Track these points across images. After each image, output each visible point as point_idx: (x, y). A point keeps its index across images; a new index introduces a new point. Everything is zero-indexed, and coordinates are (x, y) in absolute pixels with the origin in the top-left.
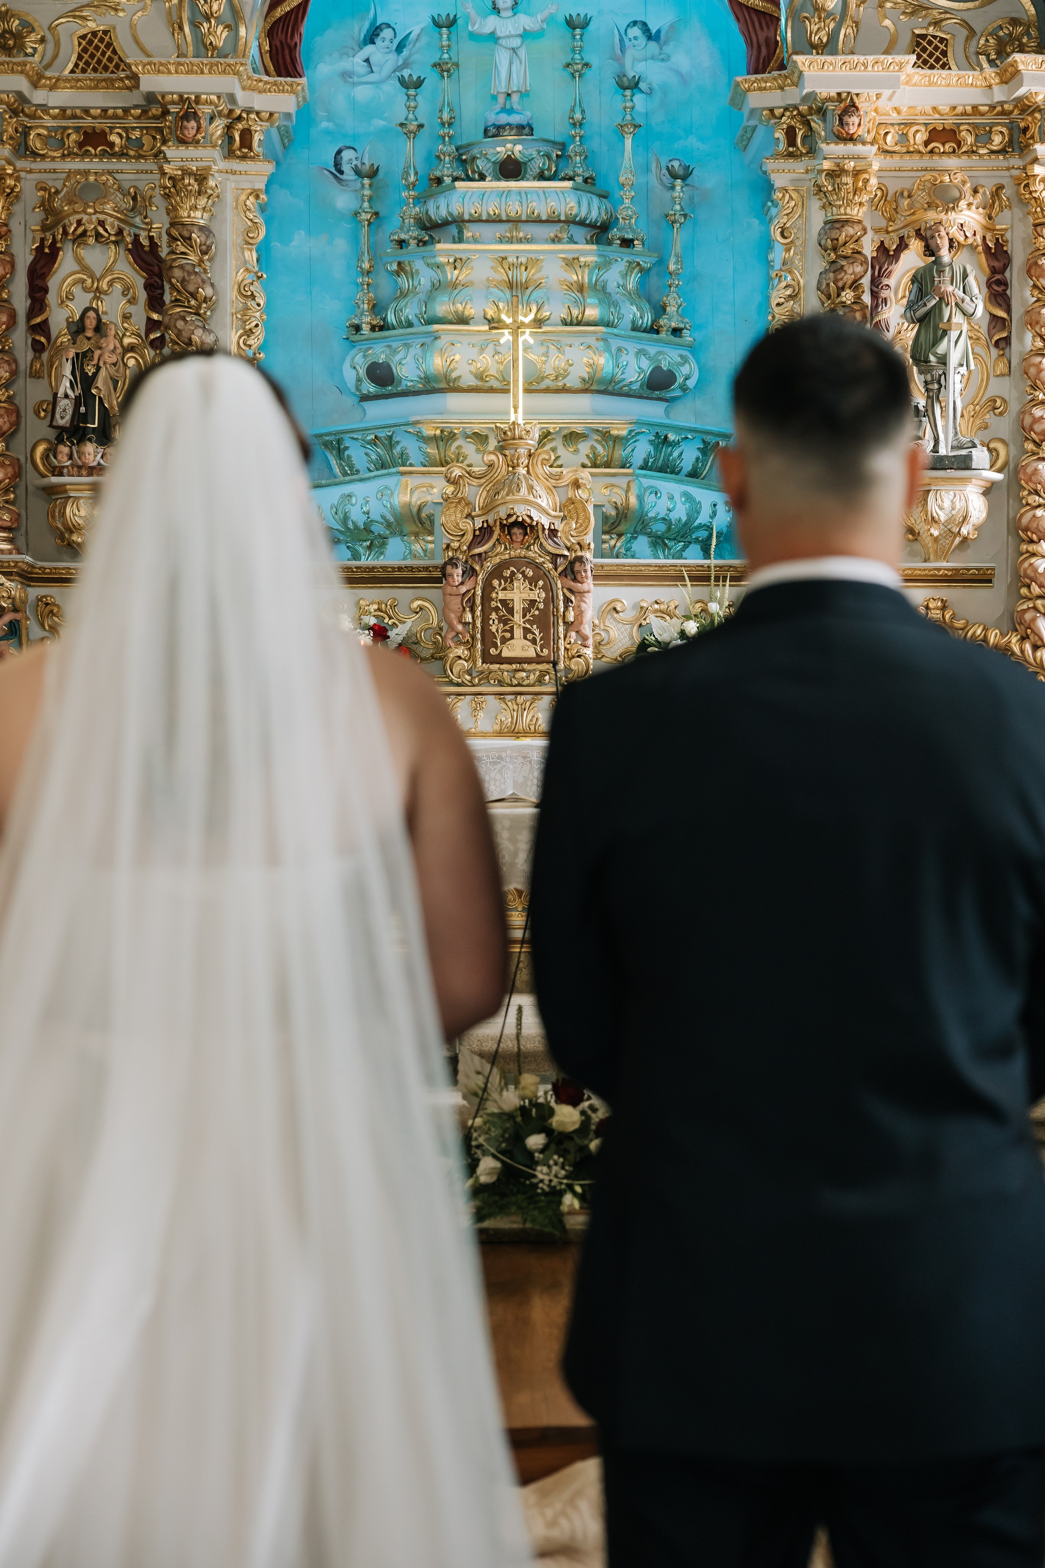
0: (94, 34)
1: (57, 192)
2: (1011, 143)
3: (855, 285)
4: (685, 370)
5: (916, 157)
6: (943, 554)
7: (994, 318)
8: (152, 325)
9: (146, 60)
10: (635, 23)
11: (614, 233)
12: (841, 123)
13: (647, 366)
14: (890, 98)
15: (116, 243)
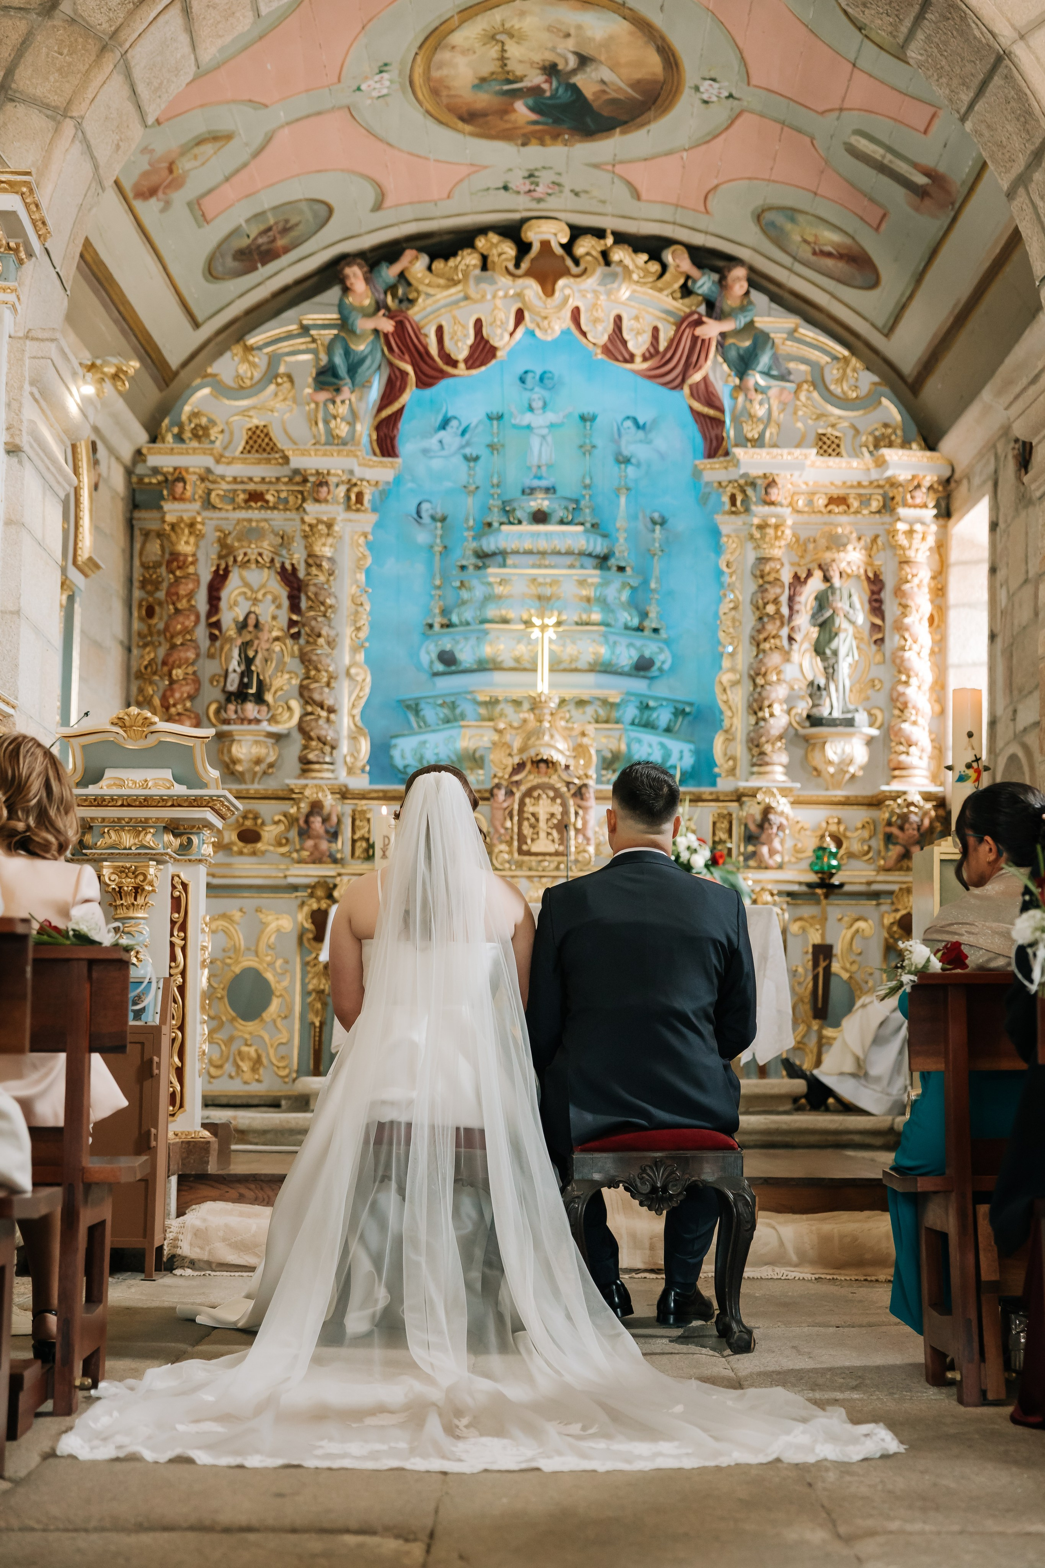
0: (257, 427)
1: (230, 533)
2: (884, 506)
3: (776, 601)
4: (662, 657)
5: (819, 515)
6: (838, 786)
7: (873, 625)
8: (292, 623)
9: (295, 447)
10: (628, 418)
11: (612, 562)
12: (766, 493)
13: (635, 655)
14: (800, 476)
15: (269, 568)
